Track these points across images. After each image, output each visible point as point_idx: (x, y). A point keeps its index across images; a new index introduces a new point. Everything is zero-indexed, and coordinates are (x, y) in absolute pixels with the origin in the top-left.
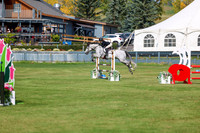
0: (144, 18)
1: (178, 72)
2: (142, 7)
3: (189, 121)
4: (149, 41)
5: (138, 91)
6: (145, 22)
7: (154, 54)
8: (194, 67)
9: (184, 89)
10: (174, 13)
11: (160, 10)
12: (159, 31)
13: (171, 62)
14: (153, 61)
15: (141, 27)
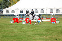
0: (6, 5)
1: (15, 20)
2: (5, 3)
3: (18, 33)
4: (7, 12)
5: (5, 25)
6: (6, 6)
7: (9, 15)
8: (19, 18)
9: (17, 24)
10: (14, 4)
11: (10, 4)
12: (10, 9)
13: (13, 17)
14: (9, 17)
15: (5, 8)
